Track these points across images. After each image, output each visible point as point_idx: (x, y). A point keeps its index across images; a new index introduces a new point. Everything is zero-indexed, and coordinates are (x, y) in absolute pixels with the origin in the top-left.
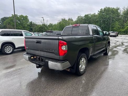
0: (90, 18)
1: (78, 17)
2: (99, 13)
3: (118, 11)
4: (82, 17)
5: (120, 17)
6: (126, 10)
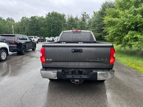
0: (38, 21)
1: (23, 18)
2: (47, 16)
3: (64, 18)
4: (27, 18)
5: (66, 23)
6: (70, 17)
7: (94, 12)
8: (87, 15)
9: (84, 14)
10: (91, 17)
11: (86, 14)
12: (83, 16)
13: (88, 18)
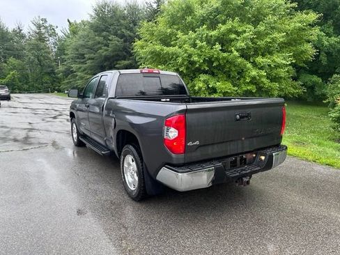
7: (68, 21)
8: (51, 26)
9: (41, 22)
10: (60, 34)
11: (47, 25)
12: (39, 27)
13: (54, 34)
